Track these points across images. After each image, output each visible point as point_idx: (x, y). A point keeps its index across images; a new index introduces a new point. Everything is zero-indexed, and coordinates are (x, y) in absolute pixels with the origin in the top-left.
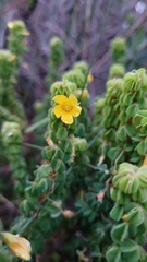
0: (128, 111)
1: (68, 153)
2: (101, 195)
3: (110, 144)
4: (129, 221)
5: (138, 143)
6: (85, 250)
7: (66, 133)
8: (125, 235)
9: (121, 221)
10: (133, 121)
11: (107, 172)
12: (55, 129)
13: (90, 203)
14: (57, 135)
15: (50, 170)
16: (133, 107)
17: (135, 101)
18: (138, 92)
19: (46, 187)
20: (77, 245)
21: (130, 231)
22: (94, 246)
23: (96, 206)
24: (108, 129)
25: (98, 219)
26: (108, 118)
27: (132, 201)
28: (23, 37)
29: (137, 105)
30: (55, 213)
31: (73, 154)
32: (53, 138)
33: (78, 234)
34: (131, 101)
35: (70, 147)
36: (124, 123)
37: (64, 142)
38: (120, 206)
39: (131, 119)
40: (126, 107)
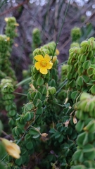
0: (83, 66)
1: (44, 95)
2: (67, 123)
3: (72, 90)
4: (88, 131)
5: (91, 86)
6: (56, 162)
7: (43, 81)
8: (86, 140)
9: (83, 131)
10: (88, 72)
11: (70, 108)
12: (36, 79)
13: (59, 130)
14: (37, 83)
15: (33, 106)
16: (87, 63)
17: (88, 58)
18: (90, 52)
19: (30, 117)
20: (51, 160)
21: (89, 137)
22: (62, 159)
23: (63, 131)
24: (70, 80)
25: (65, 141)
26: (71, 73)
27: (90, 117)
28: (15, 26)
29: (90, 61)
30: (36, 135)
31: (47, 96)
32: (35, 85)
33: (52, 152)
34: (86, 59)
35: (46, 90)
36: (82, 74)
37: (42, 87)
38: (82, 121)
39: (86, 70)
40: (82, 63)
